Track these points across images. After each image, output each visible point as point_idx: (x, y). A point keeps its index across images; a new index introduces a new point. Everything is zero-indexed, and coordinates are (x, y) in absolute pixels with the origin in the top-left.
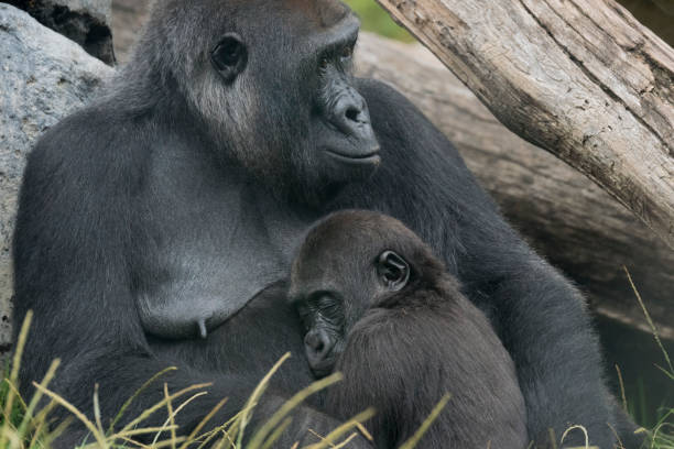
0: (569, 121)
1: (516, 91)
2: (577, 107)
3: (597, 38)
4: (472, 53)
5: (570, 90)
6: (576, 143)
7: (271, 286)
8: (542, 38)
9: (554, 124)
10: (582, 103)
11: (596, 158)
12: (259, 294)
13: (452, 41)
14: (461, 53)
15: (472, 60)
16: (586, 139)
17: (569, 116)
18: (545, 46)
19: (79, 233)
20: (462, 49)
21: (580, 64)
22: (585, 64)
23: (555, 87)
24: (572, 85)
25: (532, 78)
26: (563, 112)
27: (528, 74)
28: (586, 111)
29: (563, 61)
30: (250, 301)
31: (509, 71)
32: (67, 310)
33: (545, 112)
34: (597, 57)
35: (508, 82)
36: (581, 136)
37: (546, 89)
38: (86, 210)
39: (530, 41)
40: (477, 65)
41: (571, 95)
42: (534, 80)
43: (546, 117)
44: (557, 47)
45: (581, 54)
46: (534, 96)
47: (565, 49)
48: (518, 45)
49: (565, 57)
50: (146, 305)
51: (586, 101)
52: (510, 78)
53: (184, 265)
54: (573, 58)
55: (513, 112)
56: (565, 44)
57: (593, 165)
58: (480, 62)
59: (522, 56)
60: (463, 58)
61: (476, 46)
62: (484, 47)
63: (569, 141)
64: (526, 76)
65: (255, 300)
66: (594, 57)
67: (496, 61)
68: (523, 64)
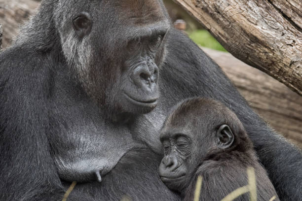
0: (281, 52)
1: (248, 35)
2: (288, 45)
3: (299, 4)
4: (218, 12)
5: (283, 34)
6: (285, 65)
7: (130, 150)
8: (265, 4)
9: (271, 54)
10: (291, 42)
11: (298, 74)
12: (124, 155)
13: (205, 5)
14: (210, 12)
15: (218, 16)
16: (292, 63)
17: (282, 49)
18: (267, 9)
19: (22, 121)
20: (212, 9)
21: (289, 19)
22: (292, 19)
23: (274, 33)
24: (285, 31)
25: (258, 27)
26: (278, 47)
27: (257, 25)
28: (294, 47)
29: (279, 18)
30: (120, 160)
31: (244, 23)
32: (18, 166)
33: (266, 47)
34: (299, 15)
35: (242, 29)
36: (289, 61)
37: (268, 34)
38: (25, 107)
39: (258, 5)
40: (221, 19)
41: (284, 37)
42: (260, 28)
43: (267, 50)
44: (275, 9)
45: (290, 13)
46: (259, 37)
47: (280, 11)
48: (250, 8)
49: (280, 15)
50: (61, 163)
51: (294, 41)
52: (244, 27)
53: (81, 139)
54: (285, 16)
55: (242, 47)
56: (279, 7)
57: (295, 78)
58: (223, 17)
59: (253, 14)
60: (212, 15)
61: (222, 8)
62: (227, 9)
63: (281, 65)
64: (255, 26)
65: (122, 160)
66: (297, 15)
67: (235, 17)
68: (253, 19)
